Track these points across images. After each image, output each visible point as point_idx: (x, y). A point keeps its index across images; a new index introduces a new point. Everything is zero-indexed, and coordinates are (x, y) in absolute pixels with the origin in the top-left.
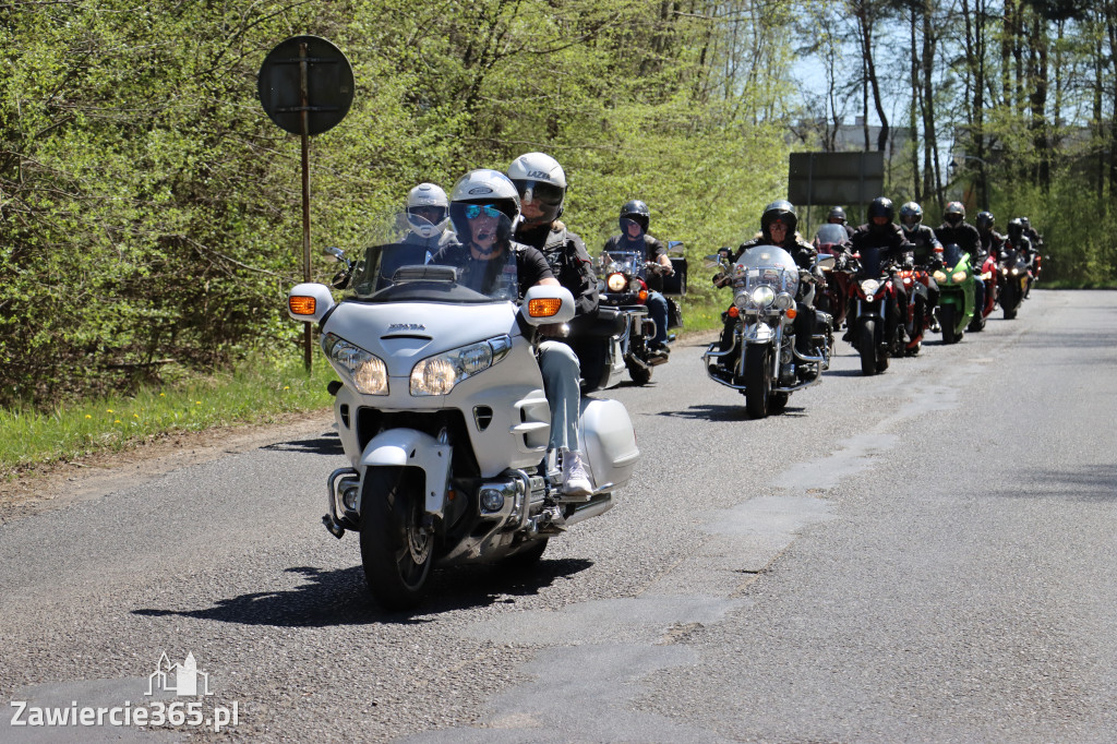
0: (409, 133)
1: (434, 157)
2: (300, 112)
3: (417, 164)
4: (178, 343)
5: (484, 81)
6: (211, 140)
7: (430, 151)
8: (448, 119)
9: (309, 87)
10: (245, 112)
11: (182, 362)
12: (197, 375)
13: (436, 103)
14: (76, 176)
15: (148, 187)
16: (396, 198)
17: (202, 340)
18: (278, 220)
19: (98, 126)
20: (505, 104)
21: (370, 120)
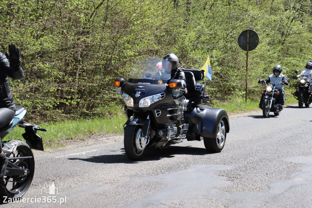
0: (269, 51)
1: (274, 56)
2: (247, 46)
3: (270, 58)
4: (216, 95)
5: (286, 40)
6: (226, 52)
7: (273, 55)
8: (278, 47)
9: (249, 41)
10: (233, 46)
11: (217, 100)
12: (220, 103)
13: (276, 44)
14: (198, 59)
15: (212, 62)
16: (265, 65)
17: (222, 95)
18: (239, 69)
19: (202, 49)
20: (290, 45)
21: (260, 48)
